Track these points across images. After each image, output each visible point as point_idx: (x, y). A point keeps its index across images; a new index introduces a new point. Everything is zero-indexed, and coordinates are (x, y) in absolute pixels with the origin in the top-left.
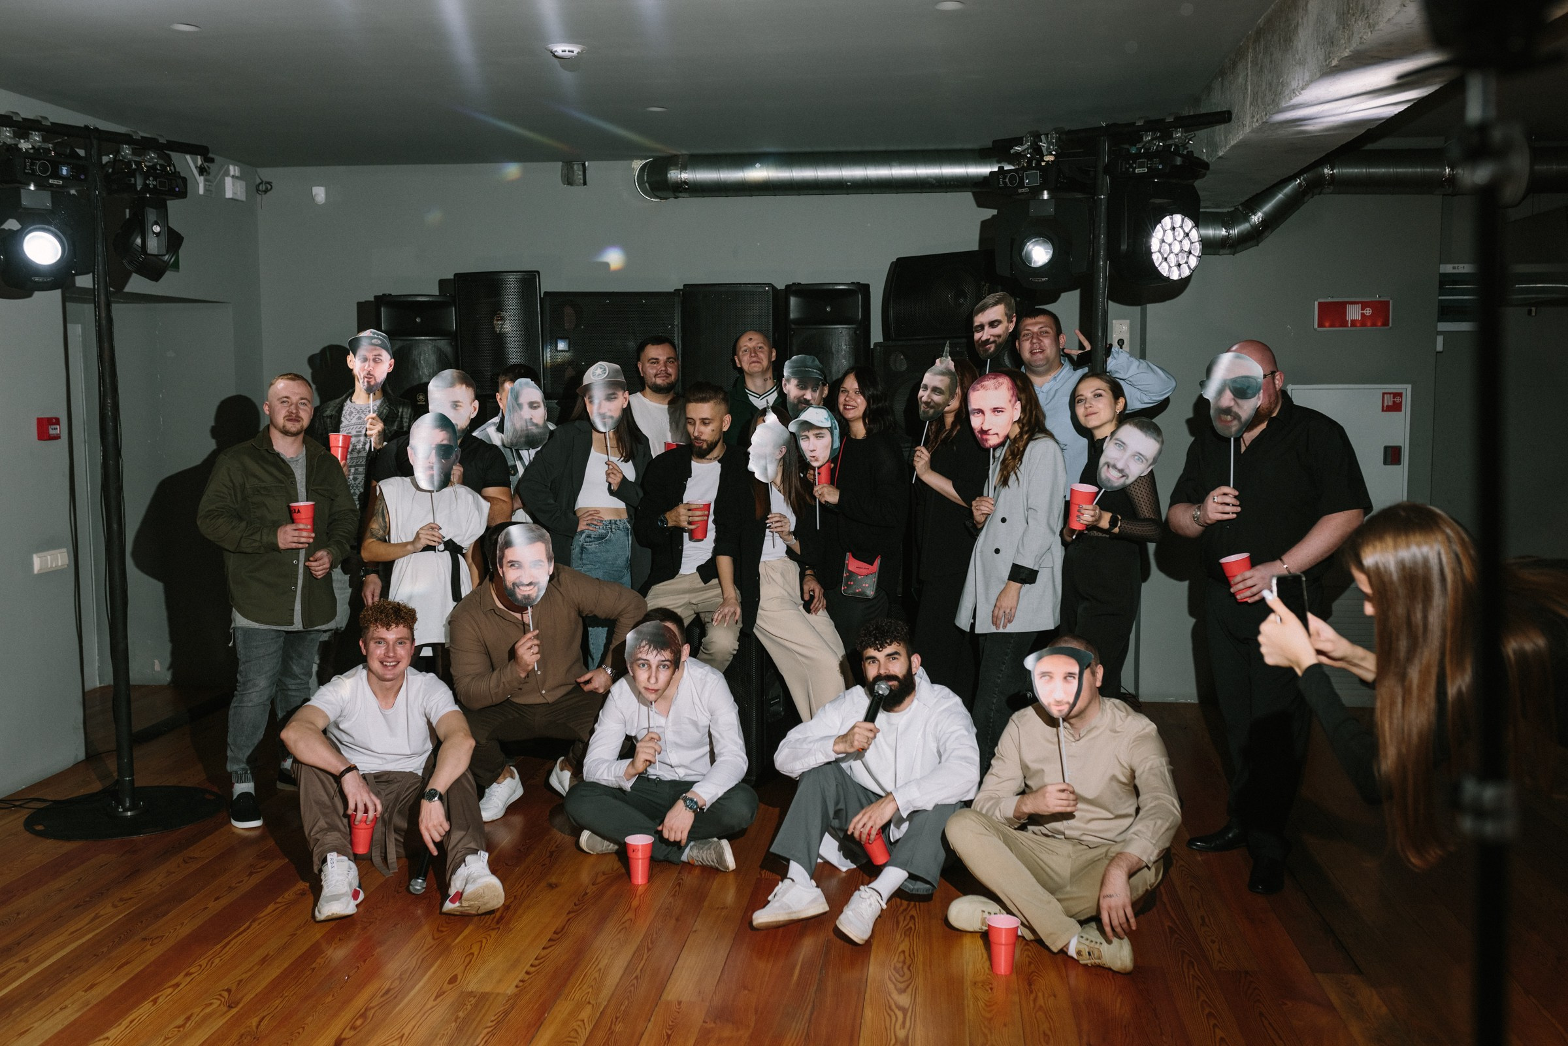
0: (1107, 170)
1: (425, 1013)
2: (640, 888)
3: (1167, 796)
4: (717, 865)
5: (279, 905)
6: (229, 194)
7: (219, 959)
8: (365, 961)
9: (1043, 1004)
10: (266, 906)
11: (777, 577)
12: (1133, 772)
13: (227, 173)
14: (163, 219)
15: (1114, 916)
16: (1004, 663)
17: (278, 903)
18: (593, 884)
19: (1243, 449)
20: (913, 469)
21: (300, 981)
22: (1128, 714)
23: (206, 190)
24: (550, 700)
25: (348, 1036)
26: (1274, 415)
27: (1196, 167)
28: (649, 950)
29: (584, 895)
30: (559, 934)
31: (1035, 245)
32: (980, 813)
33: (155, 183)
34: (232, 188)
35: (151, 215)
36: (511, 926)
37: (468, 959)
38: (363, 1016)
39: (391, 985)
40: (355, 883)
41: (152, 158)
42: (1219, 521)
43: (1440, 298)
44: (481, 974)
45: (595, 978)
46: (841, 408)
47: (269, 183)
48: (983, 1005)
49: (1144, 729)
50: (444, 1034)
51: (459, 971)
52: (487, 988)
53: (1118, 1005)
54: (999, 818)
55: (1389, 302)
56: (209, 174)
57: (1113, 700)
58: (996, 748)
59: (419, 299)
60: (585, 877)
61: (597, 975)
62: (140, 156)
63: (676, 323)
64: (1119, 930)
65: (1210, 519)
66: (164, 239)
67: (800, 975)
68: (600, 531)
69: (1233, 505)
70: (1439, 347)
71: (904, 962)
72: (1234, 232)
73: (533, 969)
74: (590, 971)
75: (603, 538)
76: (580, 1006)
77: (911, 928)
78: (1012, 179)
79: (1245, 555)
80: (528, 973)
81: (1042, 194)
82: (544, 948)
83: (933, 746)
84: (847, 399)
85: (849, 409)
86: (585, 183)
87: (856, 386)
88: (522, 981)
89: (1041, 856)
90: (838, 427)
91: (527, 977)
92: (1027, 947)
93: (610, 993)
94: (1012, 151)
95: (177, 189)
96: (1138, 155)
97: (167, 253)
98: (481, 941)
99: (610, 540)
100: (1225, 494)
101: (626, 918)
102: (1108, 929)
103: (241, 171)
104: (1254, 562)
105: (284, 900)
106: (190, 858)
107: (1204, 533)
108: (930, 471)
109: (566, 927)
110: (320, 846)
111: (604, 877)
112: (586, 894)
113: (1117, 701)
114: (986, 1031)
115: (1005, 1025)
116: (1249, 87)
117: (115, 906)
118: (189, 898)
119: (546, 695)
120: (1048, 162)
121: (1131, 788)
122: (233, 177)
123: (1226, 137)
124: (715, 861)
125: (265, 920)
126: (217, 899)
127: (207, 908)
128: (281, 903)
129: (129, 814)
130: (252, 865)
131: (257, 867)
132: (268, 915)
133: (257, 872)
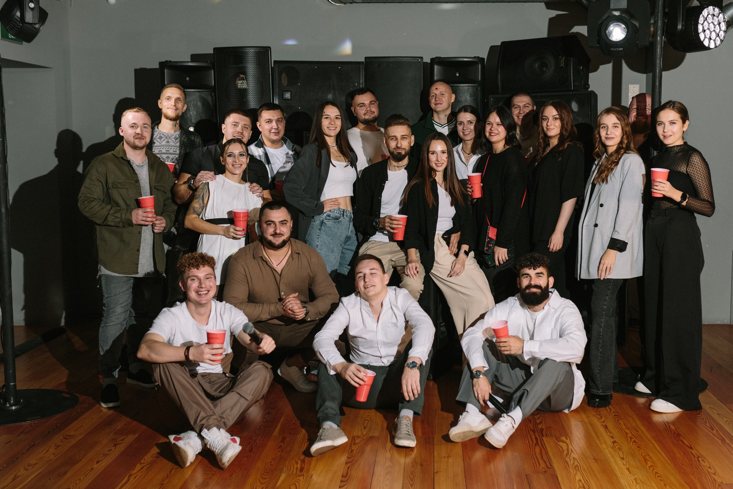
10: (135, 466)
16: (607, 295)
17: (142, 463)
31: (614, 27)
66: (37, 12)
68: (336, 214)
75: (337, 219)
84: (492, 128)
85: (493, 136)
87: (498, 120)
97: (39, 23)
99: (341, 218)
106: (69, 436)
111: (359, 440)
117: (27, 470)
118: (78, 462)
125: (137, 475)
126: (98, 462)
127: (93, 468)
128: (144, 463)
129: (14, 408)
130: (114, 439)
131: (117, 440)
132: (139, 471)
133: (120, 444)
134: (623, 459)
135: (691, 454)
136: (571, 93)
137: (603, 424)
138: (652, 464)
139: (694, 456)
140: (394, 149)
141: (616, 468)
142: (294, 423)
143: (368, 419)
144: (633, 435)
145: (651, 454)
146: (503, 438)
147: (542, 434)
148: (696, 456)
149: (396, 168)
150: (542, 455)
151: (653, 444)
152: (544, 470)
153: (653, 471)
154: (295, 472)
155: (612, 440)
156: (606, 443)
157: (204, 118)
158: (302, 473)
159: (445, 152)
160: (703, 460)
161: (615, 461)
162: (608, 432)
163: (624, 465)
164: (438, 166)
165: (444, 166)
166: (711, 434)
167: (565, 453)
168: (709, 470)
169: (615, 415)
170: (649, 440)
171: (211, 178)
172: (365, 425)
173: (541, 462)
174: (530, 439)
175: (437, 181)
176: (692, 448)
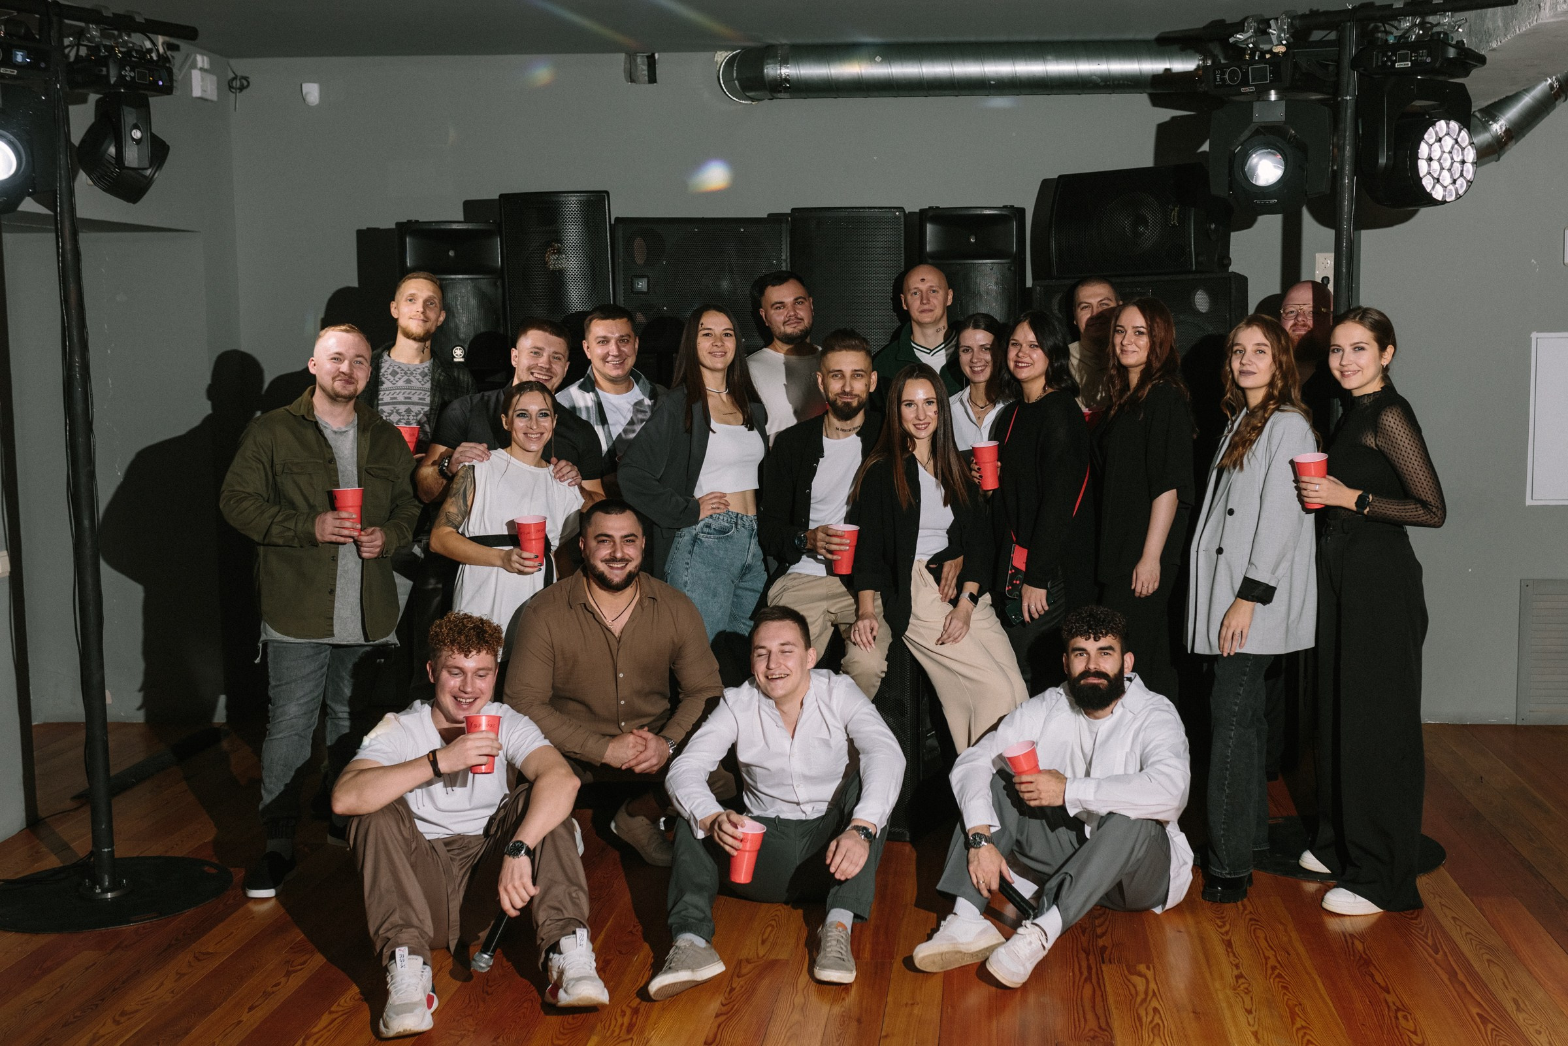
0: (1355, 64)
5: (335, 1016)
6: (197, 92)
10: (319, 1016)
13: (194, 66)
14: (145, 122)
16: (1241, 685)
17: (333, 1013)
27: (1470, 59)
31: (1261, 159)
33: (132, 74)
34: (200, 84)
35: (129, 116)
40: (429, 988)
41: (126, 42)
46: (1012, 365)
47: (246, 78)
62: (111, 37)
63: (784, 257)
66: (147, 149)
68: (723, 523)
75: (725, 533)
77: (1158, 1024)
78: (1233, 74)
81: (1269, 94)
84: (1020, 354)
85: (1022, 367)
86: (655, 80)
87: (1031, 337)
94: (1231, 40)
95: (161, 83)
96: (1395, 48)
97: (150, 166)
99: (731, 537)
103: (211, 63)
105: (339, 1009)
106: (204, 953)
111: (750, 967)
112: (729, 987)
117: (117, 1023)
118: (215, 1009)
120: (1277, 55)
122: (201, 69)
125: (322, 1036)
126: (251, 1009)
128: (337, 1012)
129: (109, 895)
130: (288, 962)
131: (294, 964)
132: (325, 1028)
133: (297, 971)
134: (1249, 1012)
135: (1384, 1004)
136: (1191, 276)
137: (1224, 937)
138: (1304, 1024)
139: (1389, 1007)
140: (837, 394)
141: (1233, 1030)
142: (631, 932)
143: (773, 923)
144: (1279, 962)
145: (1307, 1004)
146: (1022, 968)
147: (1103, 959)
148: (1393, 1008)
149: (841, 433)
150: (1094, 1002)
151: (1314, 982)
152: (1092, 1034)
153: (1303, 1037)
154: (616, 1034)
155: (1236, 972)
156: (1222, 978)
157: (482, 330)
158: (630, 1036)
159: (933, 402)
160: (1405, 1018)
161: (1234, 1017)
162: (1231, 954)
163: (1249, 1024)
164: (919, 429)
165: (932, 428)
166: (1431, 960)
167: (1139, 999)
168: (1413, 1037)
169: (1251, 920)
170: (1308, 973)
171: (479, 456)
172: (764, 937)
173: (1090, 1016)
174: (1076, 966)
175: (917, 457)
176: (1389, 992)
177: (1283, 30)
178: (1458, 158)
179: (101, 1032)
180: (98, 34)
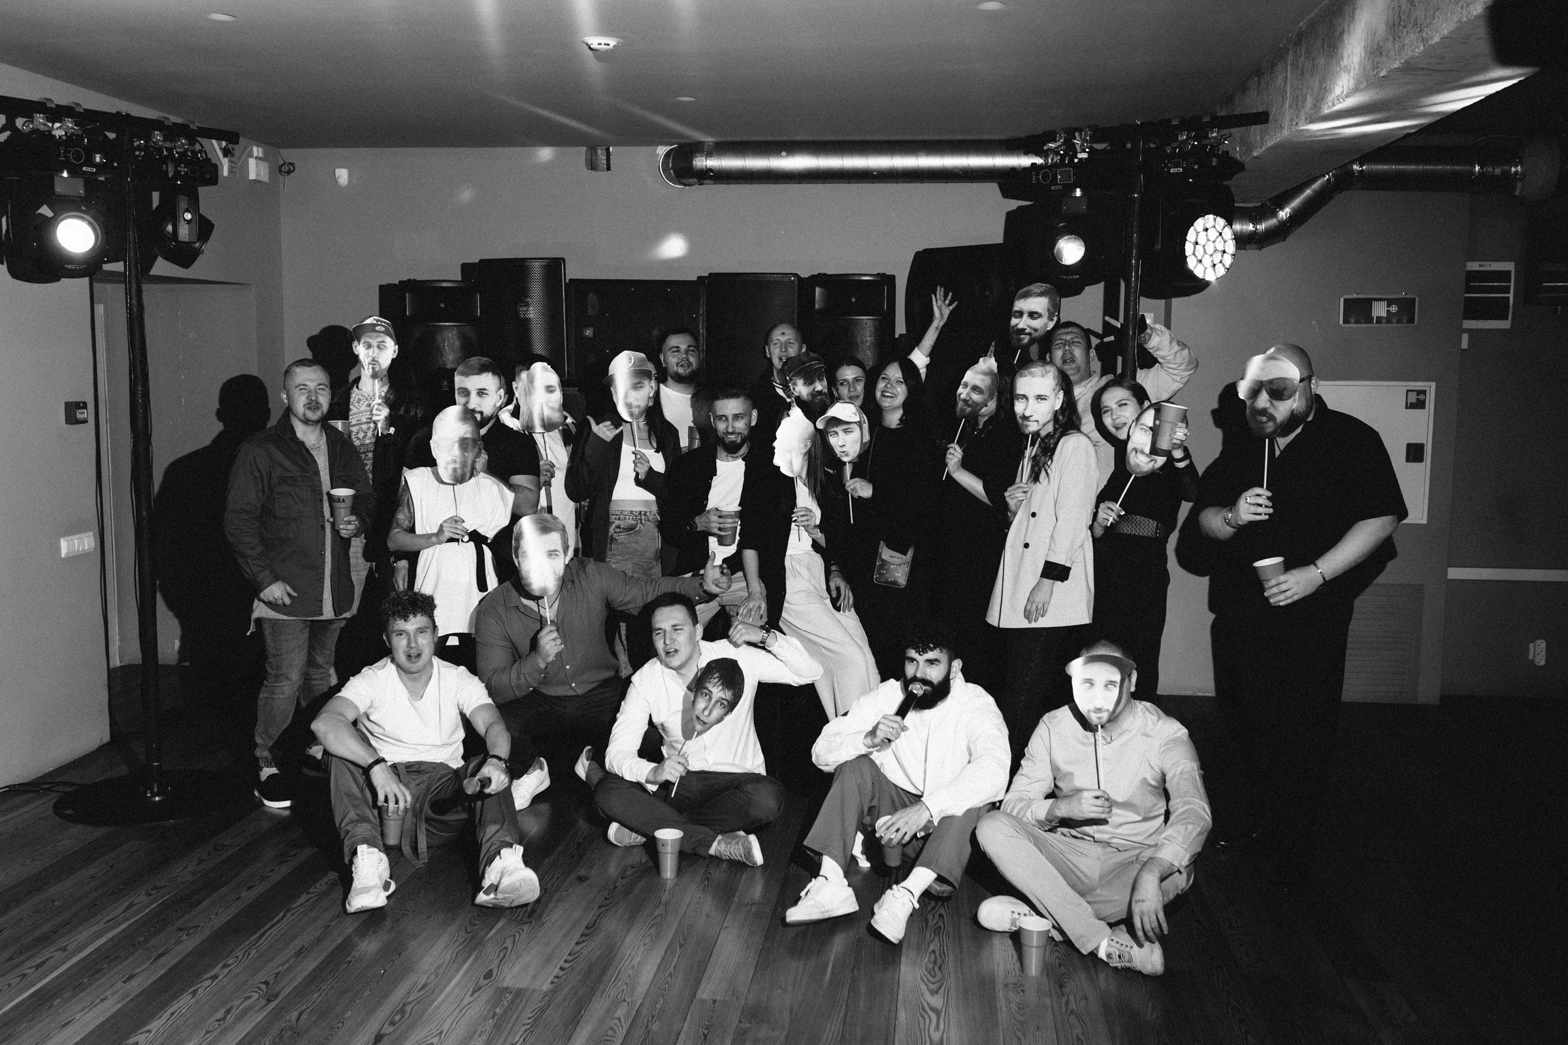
0: (1141, 169)
1: (463, 1008)
2: (669, 882)
3: (1197, 801)
4: (745, 860)
5: (309, 896)
6: (252, 176)
7: (255, 950)
8: (399, 955)
9: (1075, 1008)
10: (298, 896)
11: (804, 571)
12: (1164, 775)
13: (251, 155)
14: (194, 206)
15: (1146, 919)
17: (310, 893)
18: (622, 878)
19: (1277, 453)
20: (946, 465)
21: (337, 975)
22: (1159, 718)
23: (230, 171)
24: (580, 692)
25: (388, 1032)
26: (1310, 419)
27: (1231, 167)
28: (681, 946)
29: (614, 889)
30: (591, 929)
31: (1066, 243)
32: (1010, 815)
33: (187, 170)
34: (255, 169)
35: (183, 202)
36: (543, 919)
37: (502, 955)
38: (402, 1011)
39: (428, 979)
40: (386, 874)
41: (183, 144)
42: (1251, 523)
43: (1466, 295)
44: (515, 970)
45: (629, 975)
46: (879, 395)
47: (292, 164)
48: (1016, 1009)
49: (1176, 733)
50: (482, 1032)
51: (493, 966)
52: (523, 984)
53: (1149, 1010)
54: (1030, 819)
55: (1415, 299)
56: (233, 155)
57: (1144, 703)
58: (1026, 749)
59: (444, 284)
60: (613, 869)
61: (630, 972)
62: (171, 141)
63: (701, 312)
64: (1151, 934)
65: (1241, 520)
66: (195, 226)
67: (833, 973)
68: (630, 522)
69: (1266, 506)
70: (1465, 345)
71: (935, 963)
72: (1261, 227)
73: (567, 965)
74: (623, 969)
75: (632, 529)
76: (616, 1003)
77: (940, 927)
78: (1045, 176)
79: (1279, 560)
80: (562, 969)
81: (1075, 191)
82: (577, 944)
83: (963, 745)
84: (887, 387)
85: (888, 397)
86: (609, 169)
87: (899, 374)
88: (557, 977)
89: (1070, 857)
90: (867, 422)
91: (562, 973)
92: (1055, 948)
93: (645, 990)
94: (1045, 148)
95: (207, 176)
96: (1173, 155)
97: (198, 240)
98: (515, 936)
99: (639, 531)
100: (1258, 495)
101: (657, 912)
102: (1140, 934)
103: (265, 152)
104: (1288, 567)
105: (316, 890)
106: (221, 845)
107: (1235, 535)
108: (961, 468)
109: (598, 922)
110: (350, 838)
111: (633, 870)
112: (616, 887)
113: (1148, 704)
114: (1020, 1034)
115: (1038, 1029)
116: (1288, 89)
117: (149, 894)
118: (222, 888)
119: (576, 688)
120: (1081, 159)
121: (1161, 791)
122: (256, 158)
123: (1262, 138)
124: (743, 856)
125: (298, 911)
126: (249, 888)
127: (240, 897)
128: (313, 893)
129: (157, 799)
130: (284, 854)
131: (287, 856)
132: (302, 904)
133: (287, 861)
140: (724, 434)
149: (729, 459)
154: (519, 918)
158: (530, 920)
177: (1086, 141)
178: (1220, 248)
179: (136, 901)
180: (161, 139)
